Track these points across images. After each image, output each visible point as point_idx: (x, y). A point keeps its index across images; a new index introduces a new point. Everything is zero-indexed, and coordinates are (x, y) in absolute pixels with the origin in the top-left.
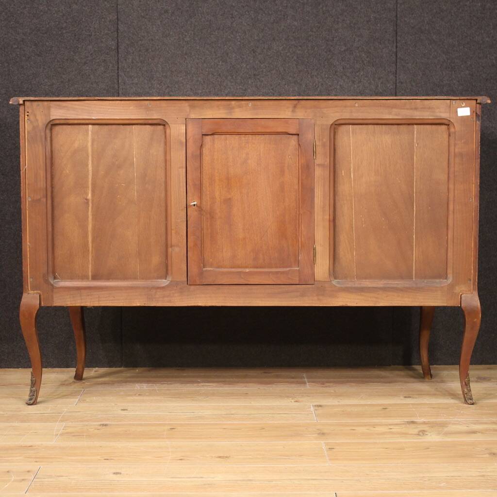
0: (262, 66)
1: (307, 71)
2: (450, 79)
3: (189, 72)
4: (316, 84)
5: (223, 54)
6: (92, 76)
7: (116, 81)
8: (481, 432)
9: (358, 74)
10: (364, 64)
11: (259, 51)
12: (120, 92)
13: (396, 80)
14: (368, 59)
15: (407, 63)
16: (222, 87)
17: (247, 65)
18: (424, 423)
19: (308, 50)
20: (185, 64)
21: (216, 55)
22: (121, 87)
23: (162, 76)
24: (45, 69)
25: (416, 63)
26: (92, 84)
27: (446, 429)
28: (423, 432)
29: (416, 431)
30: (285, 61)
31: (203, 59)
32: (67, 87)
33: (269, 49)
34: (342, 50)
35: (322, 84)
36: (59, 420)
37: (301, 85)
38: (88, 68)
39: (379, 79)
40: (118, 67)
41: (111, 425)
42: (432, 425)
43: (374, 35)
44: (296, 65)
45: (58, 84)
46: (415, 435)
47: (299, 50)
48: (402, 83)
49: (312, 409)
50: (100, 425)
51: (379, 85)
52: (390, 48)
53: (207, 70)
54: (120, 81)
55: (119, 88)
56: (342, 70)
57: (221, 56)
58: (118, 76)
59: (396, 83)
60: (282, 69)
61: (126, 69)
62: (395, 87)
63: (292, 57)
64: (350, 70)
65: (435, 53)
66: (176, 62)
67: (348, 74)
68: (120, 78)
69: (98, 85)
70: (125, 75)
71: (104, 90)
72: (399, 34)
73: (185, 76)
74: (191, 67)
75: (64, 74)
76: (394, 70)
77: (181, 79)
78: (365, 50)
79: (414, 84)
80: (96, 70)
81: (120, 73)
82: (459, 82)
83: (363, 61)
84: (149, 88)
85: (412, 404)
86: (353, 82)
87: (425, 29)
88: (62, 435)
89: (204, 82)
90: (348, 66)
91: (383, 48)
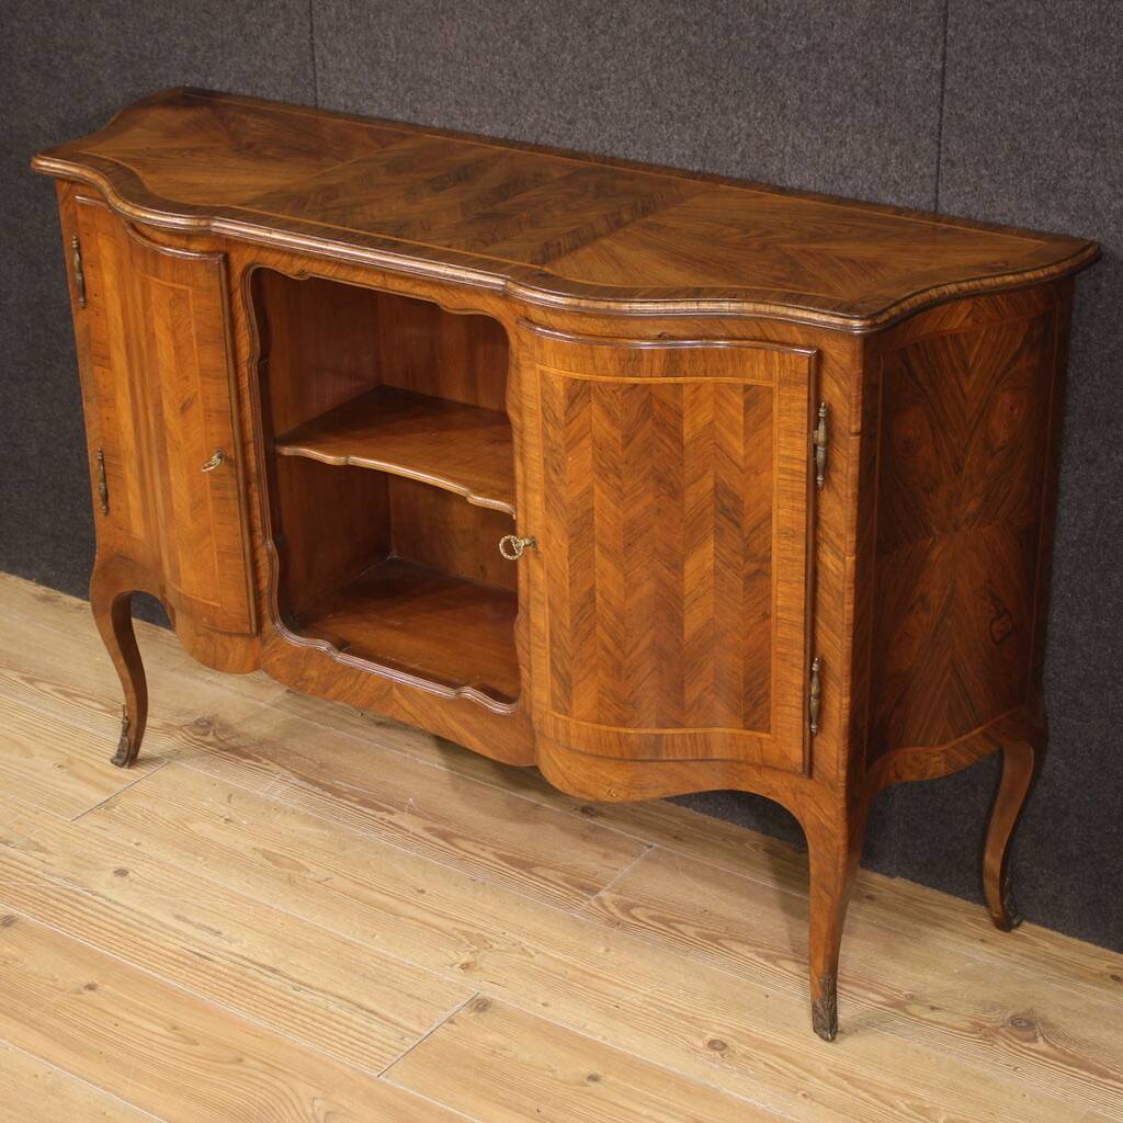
0: (608, 64)
1: (713, 93)
2: (1089, 174)
3: (450, 58)
4: (733, 135)
5: (521, 21)
6: (263, 42)
7: (309, 59)
9: (837, 121)
10: (855, 95)
11: (600, 22)
13: (939, 154)
14: (865, 82)
15: (970, 110)
16: (521, 107)
17: (575, 57)
19: (716, 37)
20: (442, 35)
21: (506, 23)
22: (319, 75)
23: (398, 59)
25: (996, 113)
26: (265, 59)
30: (660, 59)
31: (480, 28)
32: (220, 57)
33: (624, 22)
34: (800, 47)
35: (749, 135)
37: (698, 129)
39: (893, 142)
40: (312, 24)
43: (884, 15)
44: (688, 74)
45: (204, 49)
47: (695, 34)
48: (953, 164)
52: (924, 57)
54: (316, 60)
55: (315, 74)
56: (798, 103)
57: (518, 27)
58: (312, 45)
59: (938, 163)
60: (655, 80)
61: (327, 32)
62: (933, 170)
63: (678, 53)
64: (818, 108)
65: (1051, 91)
66: (424, 29)
67: (814, 119)
68: (316, 52)
69: (277, 65)
70: (326, 46)
72: (952, 19)
73: (443, 66)
74: (456, 45)
75: (213, 28)
76: (933, 123)
77: (436, 72)
78: (859, 56)
79: (985, 173)
80: (269, 26)
81: (317, 41)
83: (852, 87)
86: (826, 141)
87: (1026, 15)
89: (483, 88)
91: (908, 57)
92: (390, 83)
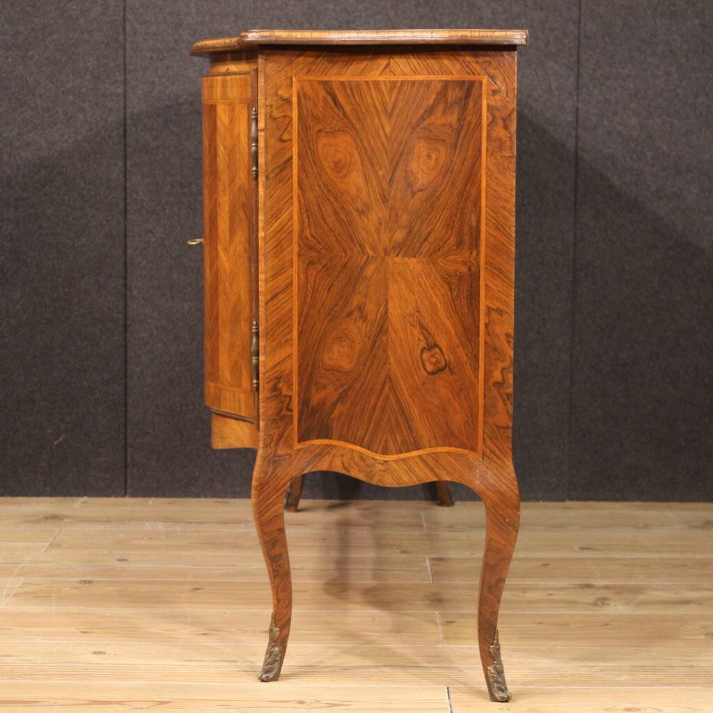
0: (360, 7)
1: (434, 17)
2: (669, 32)
3: (240, 15)
6: (82, 21)
7: (121, 29)
8: (698, 602)
10: (527, 6)
12: (127, 47)
13: (579, 33)
15: (598, 6)
17: (336, 5)
18: (607, 587)
22: (129, 39)
23: (197, 22)
24: (6, 8)
26: (82, 33)
27: (641, 597)
28: (603, 601)
29: (591, 599)
32: (41, 37)
36: (15, 573)
38: (75, 7)
39: (552, 30)
40: (125, 7)
41: (97, 582)
42: (620, 590)
44: (416, 7)
45: (26, 32)
46: (590, 604)
48: (589, 38)
49: (428, 563)
50: (81, 582)
51: (552, 41)
53: (270, 12)
54: (127, 29)
55: (125, 39)
56: (490, 15)
58: (124, 20)
60: (393, 13)
61: (137, 9)
62: (576, 43)
68: (127, 24)
69: (92, 36)
70: (136, 19)
71: (102, 43)
73: (235, 22)
74: (245, 8)
75: (36, 17)
76: (575, 16)
77: (228, 26)
79: (607, 39)
80: (88, 11)
81: (128, 16)
82: (682, 36)
84: (175, 40)
85: (592, 559)
88: (16, 595)
90: (500, 9)
92: (190, 38)
